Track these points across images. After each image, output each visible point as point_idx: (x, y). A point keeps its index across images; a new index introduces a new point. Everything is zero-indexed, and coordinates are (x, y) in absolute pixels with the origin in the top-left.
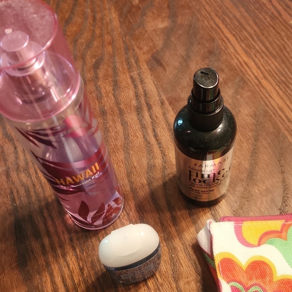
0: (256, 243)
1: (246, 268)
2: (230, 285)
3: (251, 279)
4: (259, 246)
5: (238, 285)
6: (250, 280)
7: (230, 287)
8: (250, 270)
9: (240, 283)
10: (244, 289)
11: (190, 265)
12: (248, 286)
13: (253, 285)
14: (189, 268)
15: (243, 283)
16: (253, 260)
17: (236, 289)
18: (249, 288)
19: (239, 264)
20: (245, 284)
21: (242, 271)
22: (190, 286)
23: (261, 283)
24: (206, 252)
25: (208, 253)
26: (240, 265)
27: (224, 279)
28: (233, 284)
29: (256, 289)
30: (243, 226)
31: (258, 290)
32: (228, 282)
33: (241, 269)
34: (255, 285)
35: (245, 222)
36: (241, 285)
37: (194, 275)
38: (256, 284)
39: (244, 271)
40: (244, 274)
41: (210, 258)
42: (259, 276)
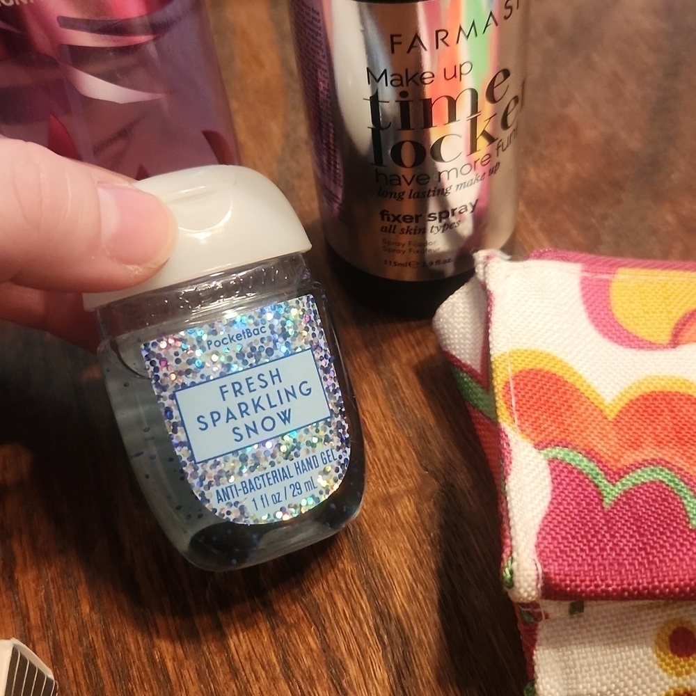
0: (664, 336)
1: (616, 411)
2: (545, 455)
3: (636, 444)
4: (673, 347)
5: (581, 461)
6: (632, 449)
7: (545, 463)
8: (634, 418)
9: (590, 454)
10: (606, 474)
11: (402, 441)
12: (619, 465)
13: (640, 464)
14: (398, 450)
15: (602, 454)
16: (645, 389)
17: (571, 472)
18: (627, 473)
19: (591, 397)
20: (611, 460)
21: (600, 418)
22: (396, 511)
23: (677, 459)
24: (465, 365)
25: (473, 367)
26: (596, 402)
27: (523, 431)
28: (559, 452)
29: (655, 476)
30: (614, 285)
31: (661, 478)
32: (539, 446)
33: (598, 412)
34: (651, 464)
35: (621, 270)
36: (590, 460)
37: (416, 474)
38: (653, 460)
39: (610, 419)
40: (607, 428)
41: (478, 382)
42: (668, 439)
